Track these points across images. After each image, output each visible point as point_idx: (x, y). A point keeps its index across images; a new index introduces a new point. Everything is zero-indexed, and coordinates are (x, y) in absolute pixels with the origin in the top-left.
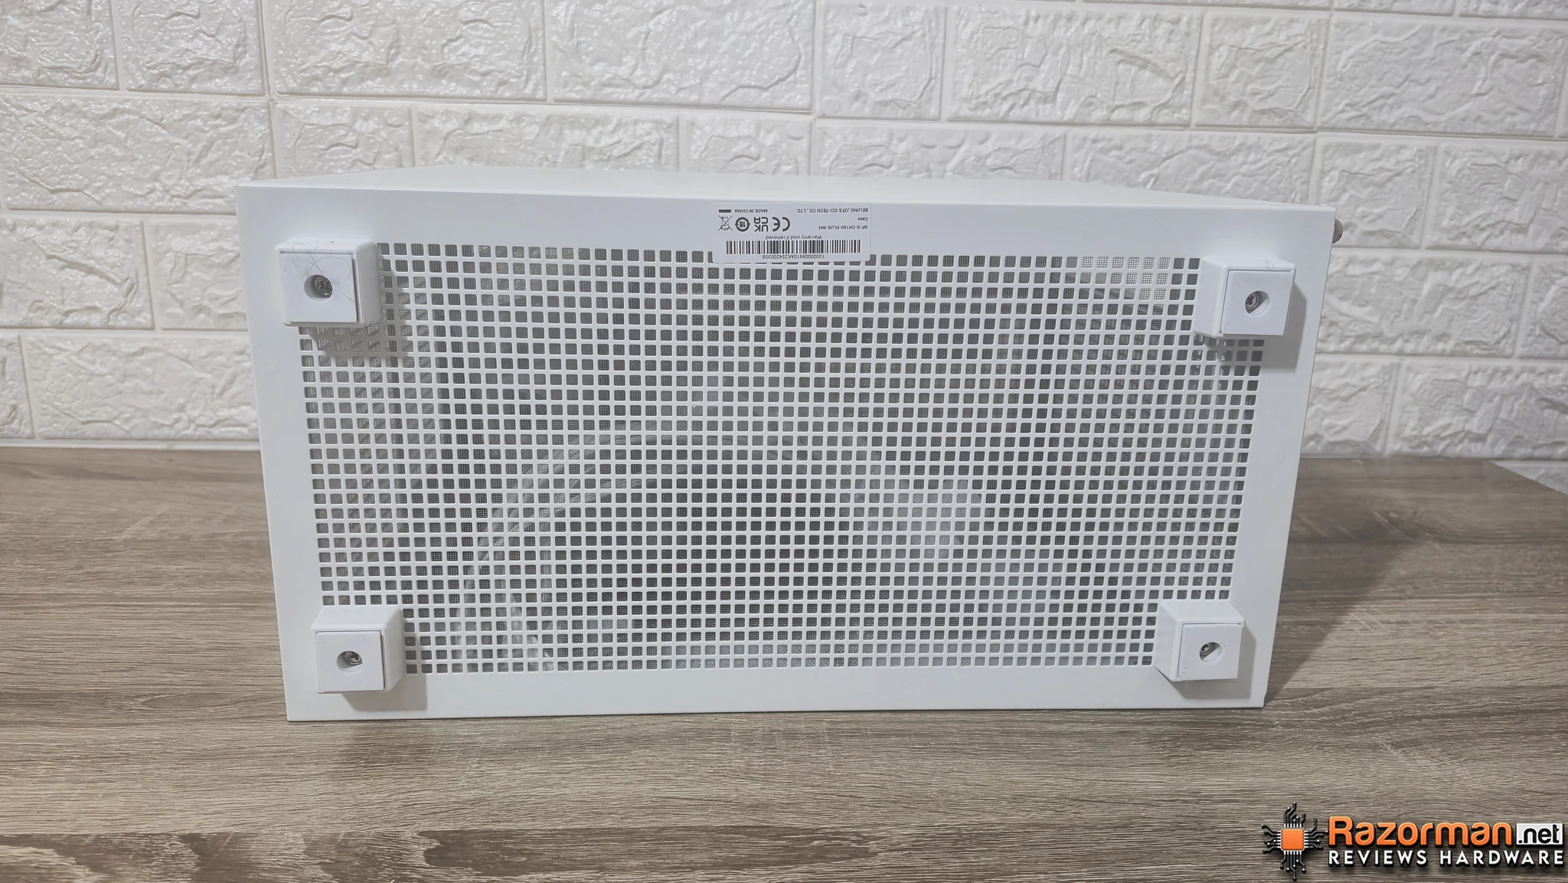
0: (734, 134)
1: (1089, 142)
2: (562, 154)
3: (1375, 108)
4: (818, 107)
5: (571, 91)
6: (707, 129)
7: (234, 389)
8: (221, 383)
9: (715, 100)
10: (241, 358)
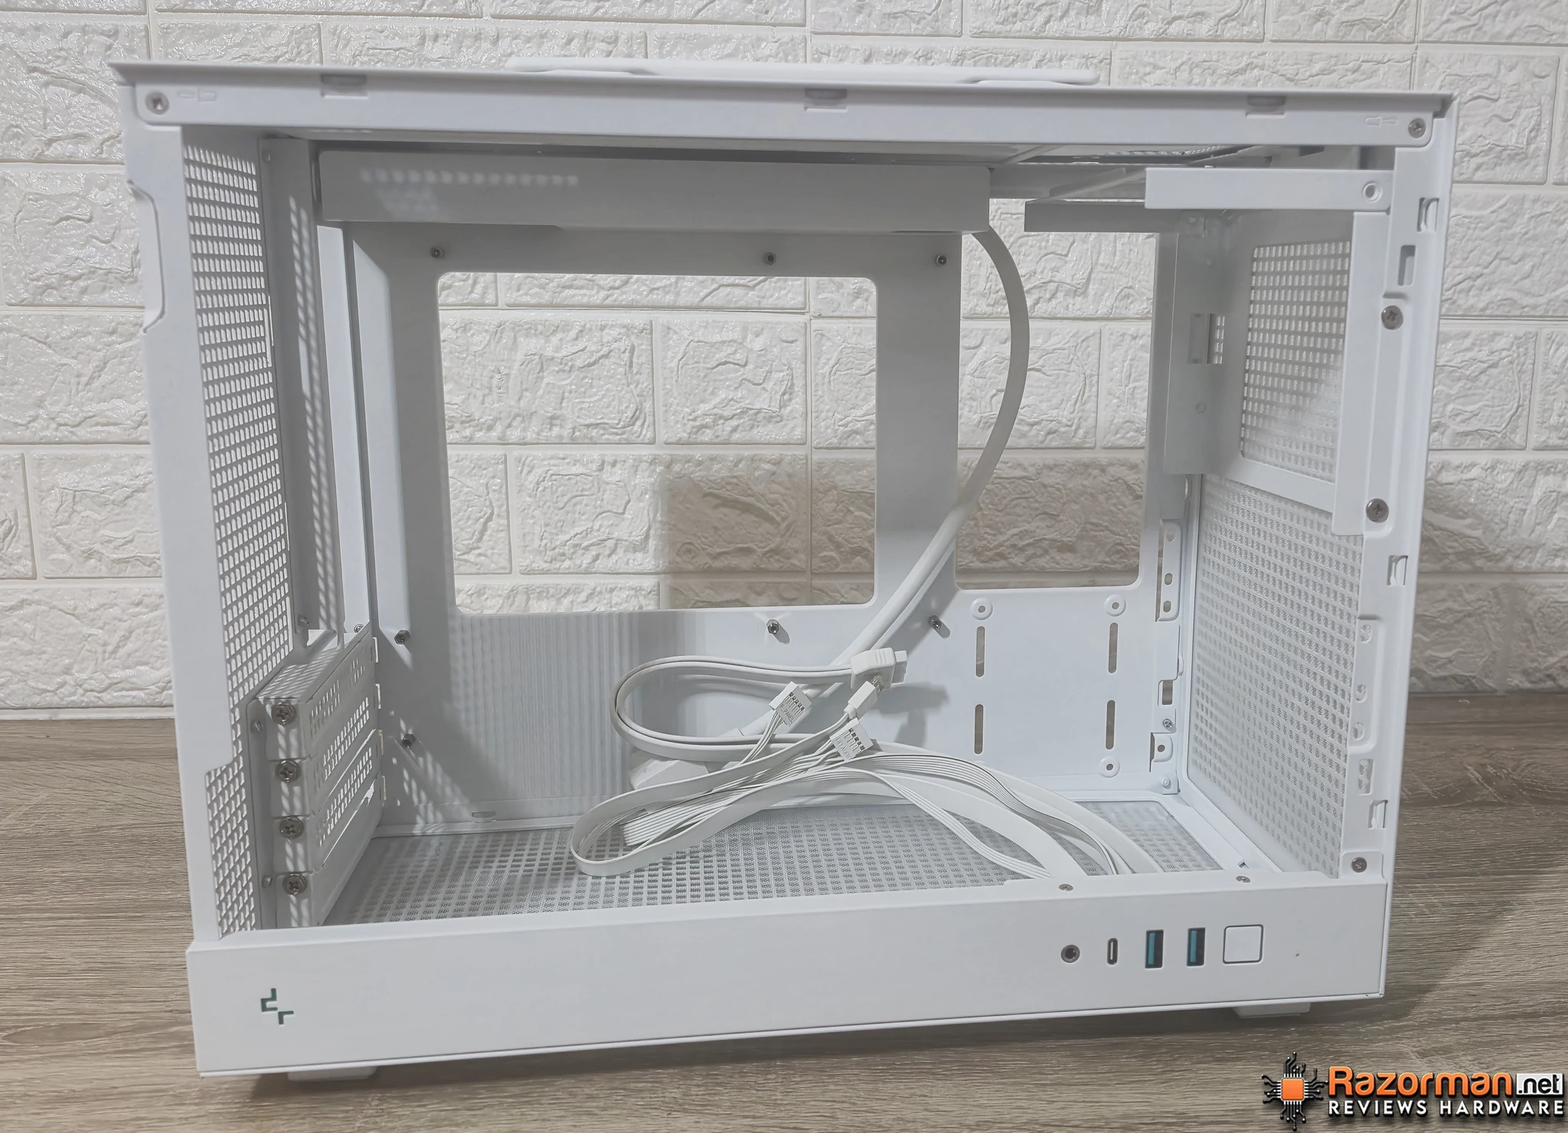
0: (717, 338)
1: (1129, 338)
2: (516, 365)
3: (1460, 292)
4: (814, 307)
5: (526, 294)
6: (686, 333)
7: (130, 646)
8: (115, 639)
9: (696, 301)
10: (137, 609)
